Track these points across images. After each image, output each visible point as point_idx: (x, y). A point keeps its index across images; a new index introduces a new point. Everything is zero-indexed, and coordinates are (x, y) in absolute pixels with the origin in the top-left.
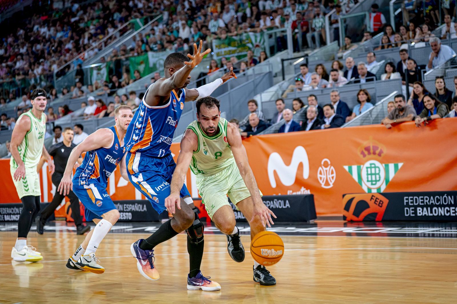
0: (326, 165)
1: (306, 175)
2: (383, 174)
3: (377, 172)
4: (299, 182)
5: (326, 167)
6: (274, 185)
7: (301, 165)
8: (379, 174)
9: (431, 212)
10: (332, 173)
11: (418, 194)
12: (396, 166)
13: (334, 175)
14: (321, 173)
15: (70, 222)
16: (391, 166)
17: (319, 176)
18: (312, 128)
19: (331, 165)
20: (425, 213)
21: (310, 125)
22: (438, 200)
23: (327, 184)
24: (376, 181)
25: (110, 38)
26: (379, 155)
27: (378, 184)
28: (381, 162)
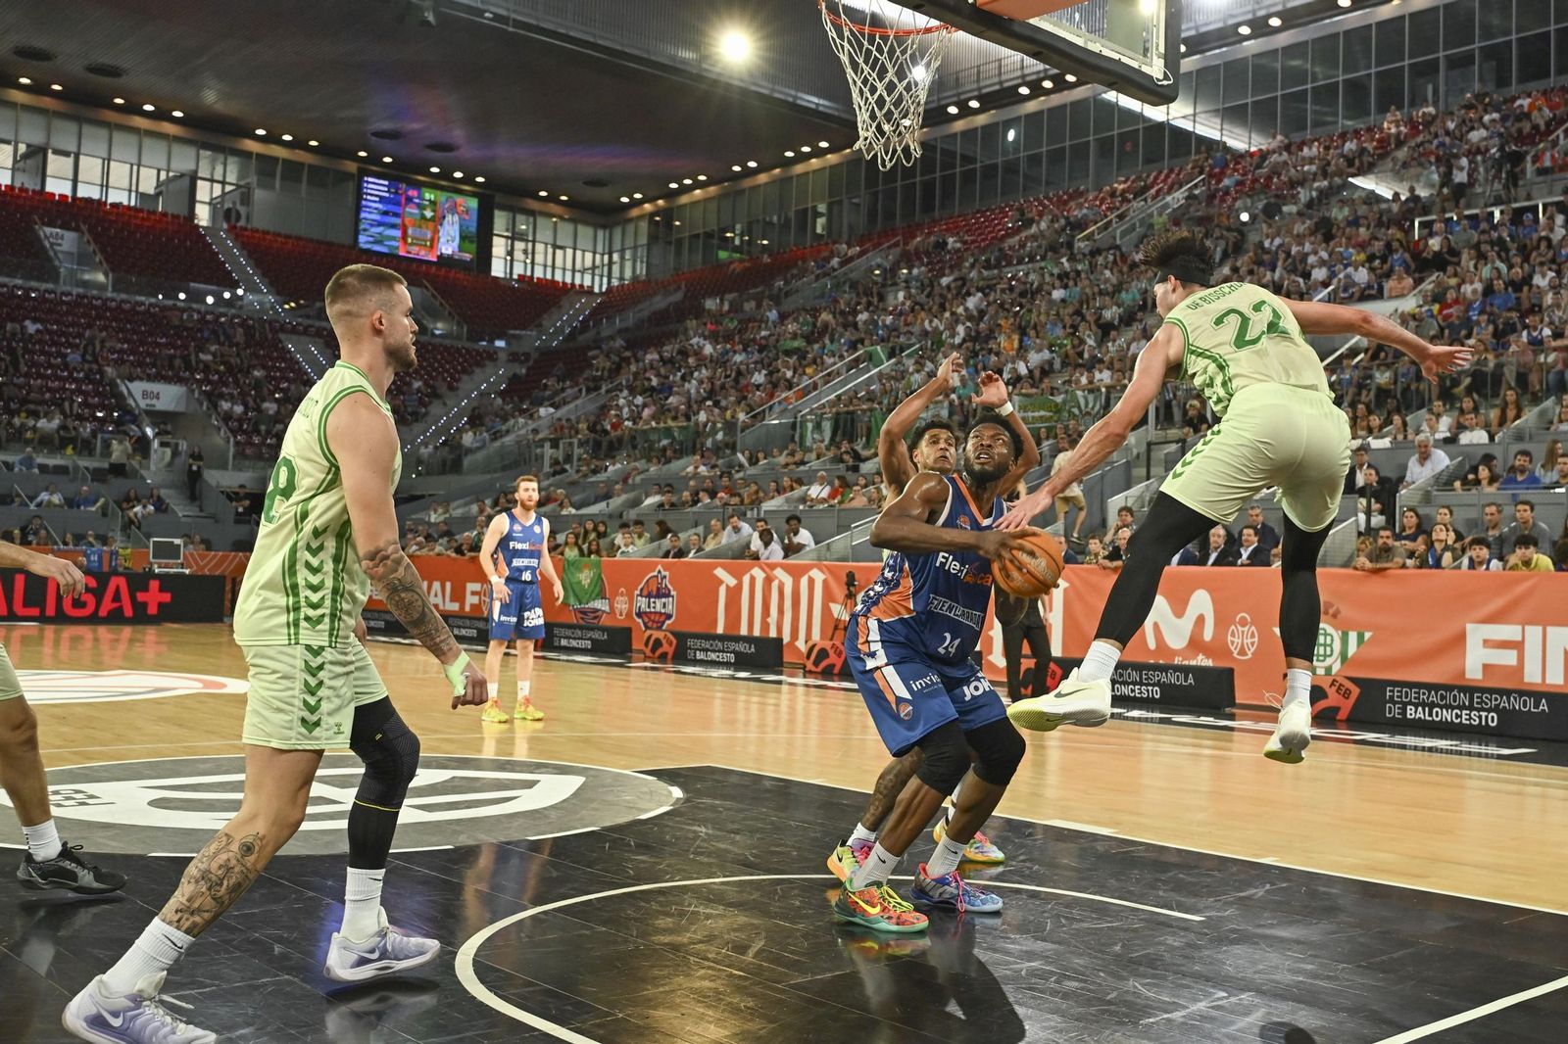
0: (1243, 622)
1: (1208, 634)
2: (1337, 646)
3: (1329, 642)
4: (1195, 644)
5: (1243, 626)
6: (1152, 644)
7: (1201, 620)
8: (1331, 646)
9: (1430, 715)
10: (1253, 636)
11: (1411, 685)
12: (1361, 637)
13: (1256, 639)
14: (1233, 635)
15: (810, 672)
16: (1353, 636)
17: (1229, 638)
18: (1213, 565)
19: (1252, 624)
20: (1420, 714)
21: (1213, 557)
22: (1443, 698)
23: (1242, 652)
24: (1325, 656)
25: (829, 374)
26: (1335, 616)
27: (1329, 661)
28: (1336, 628)
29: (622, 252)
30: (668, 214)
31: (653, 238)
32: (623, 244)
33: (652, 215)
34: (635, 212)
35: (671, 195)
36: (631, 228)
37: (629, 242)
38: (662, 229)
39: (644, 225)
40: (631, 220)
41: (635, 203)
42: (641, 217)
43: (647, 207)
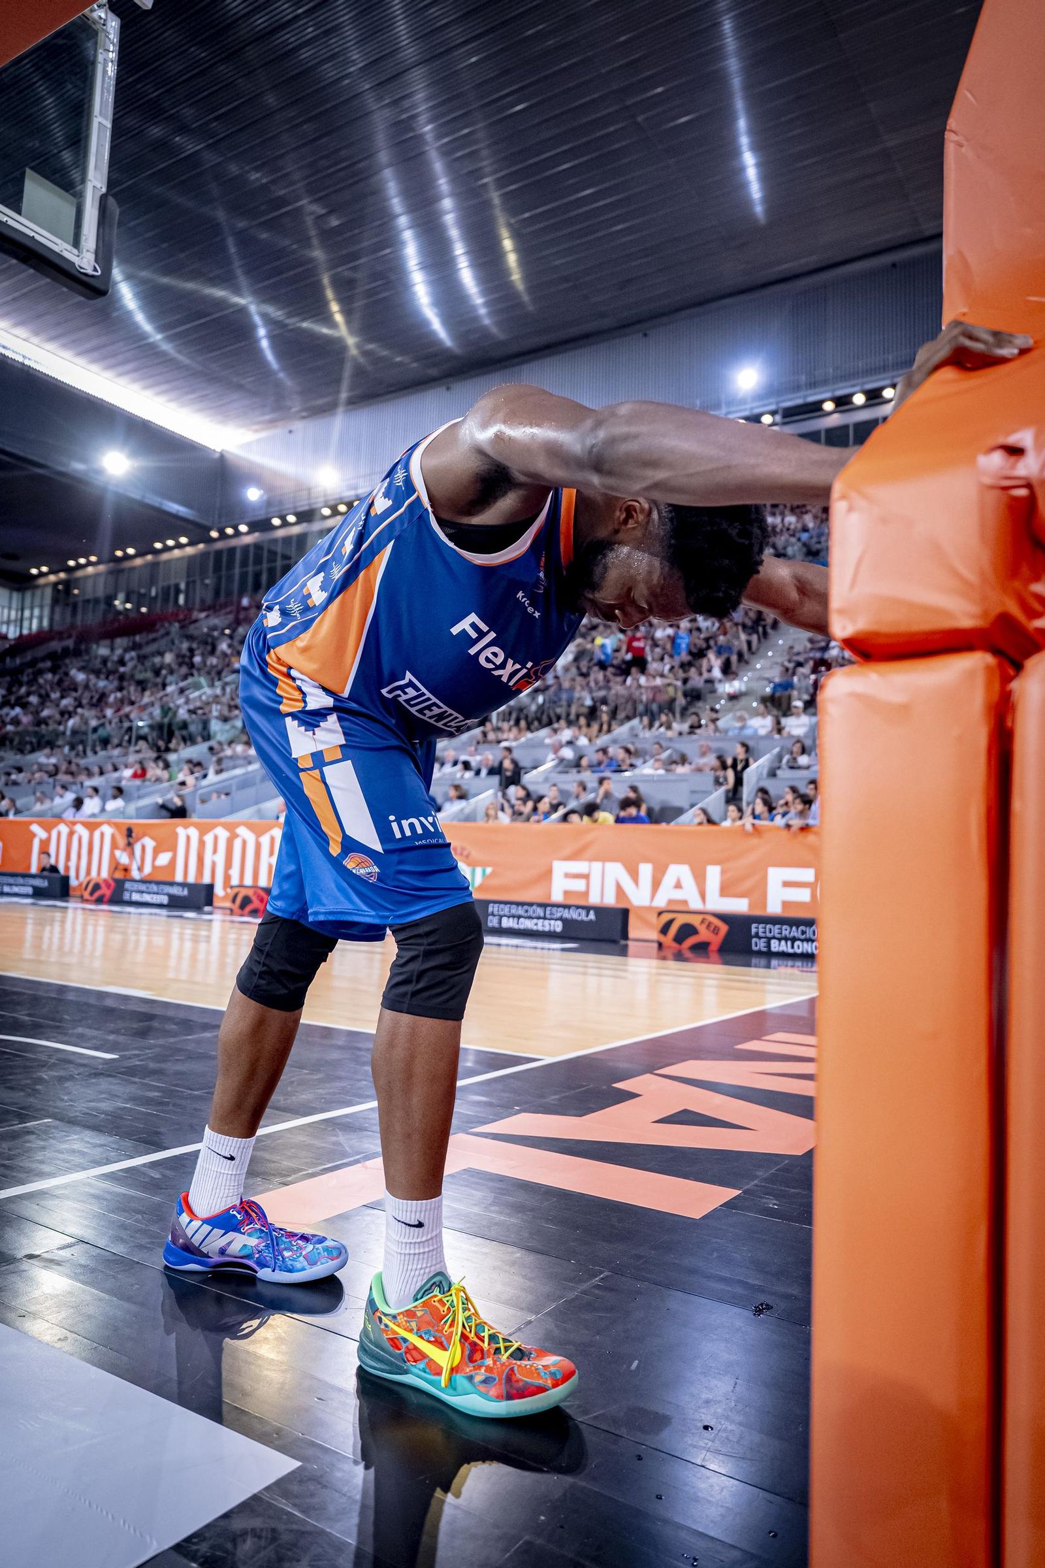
29: (32, 609)
30: (68, 585)
31: (55, 601)
32: (32, 602)
33: (55, 585)
34: (42, 581)
35: (69, 570)
36: (38, 592)
37: (37, 601)
38: (63, 595)
39: (49, 592)
40: (37, 587)
41: (41, 574)
42: (46, 585)
43: (52, 578)
